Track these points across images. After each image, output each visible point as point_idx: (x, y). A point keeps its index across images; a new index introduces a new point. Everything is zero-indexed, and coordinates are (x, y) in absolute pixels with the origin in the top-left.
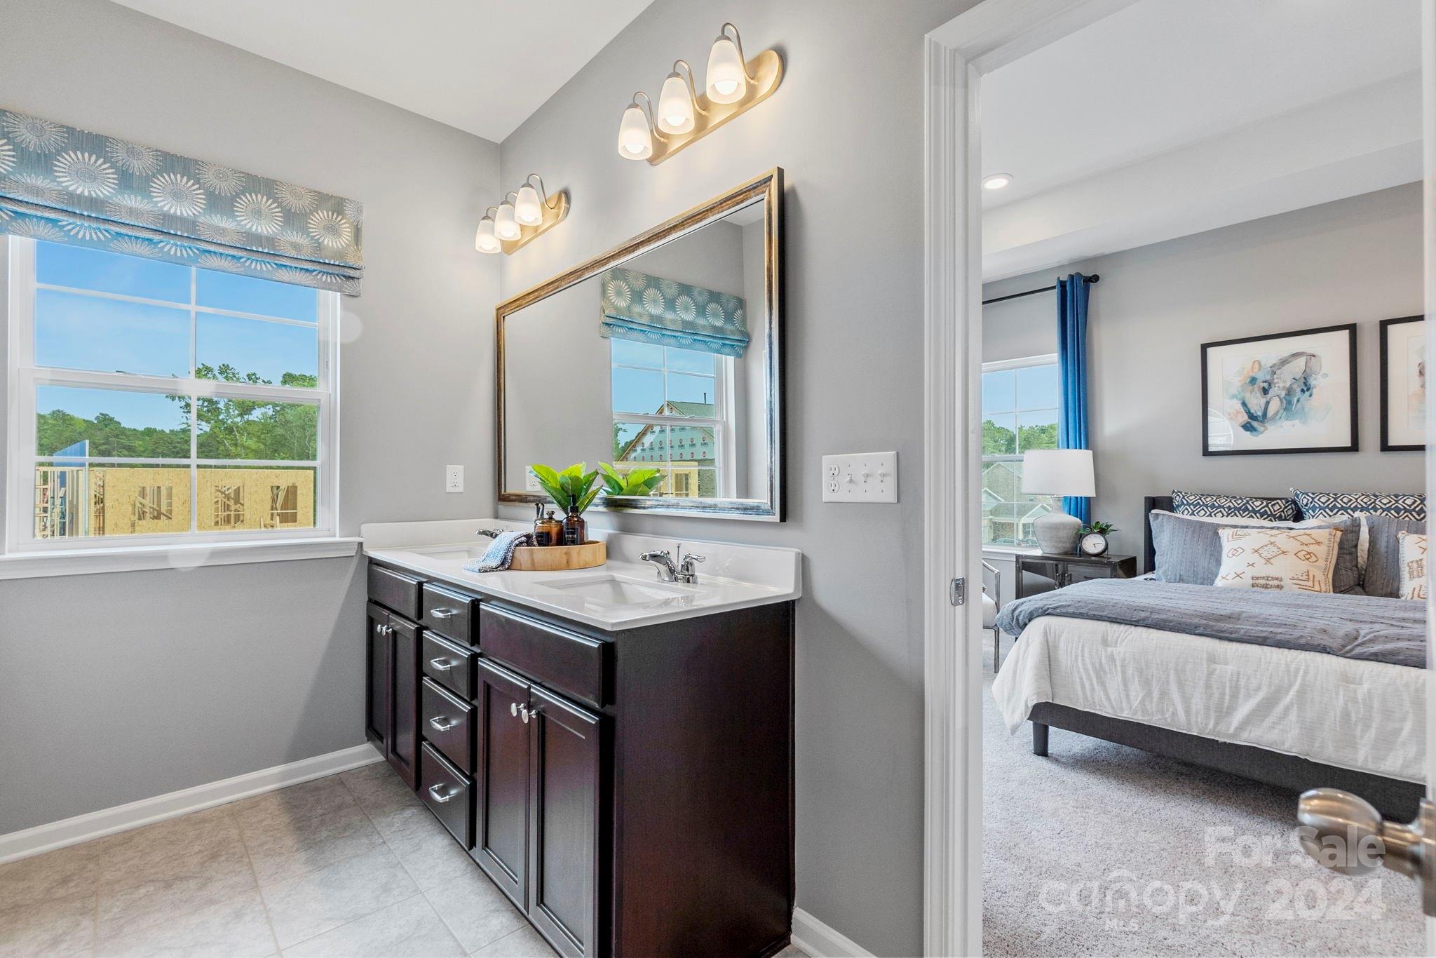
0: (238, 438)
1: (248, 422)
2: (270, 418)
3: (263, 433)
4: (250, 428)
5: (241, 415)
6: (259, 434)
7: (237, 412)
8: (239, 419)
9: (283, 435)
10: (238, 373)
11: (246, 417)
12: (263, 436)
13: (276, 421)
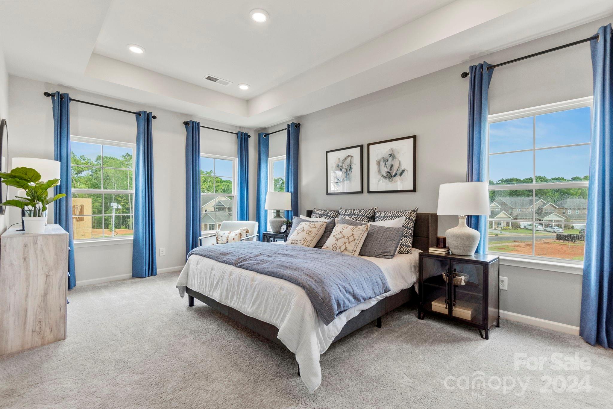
0: (75, 184)
1: (80, 177)
2: (90, 175)
3: (87, 182)
4: (81, 180)
5: (77, 174)
6: (85, 182)
7: (75, 172)
8: (76, 176)
9: (96, 183)
10: (76, 156)
11: (79, 175)
12: (87, 183)
13: (93, 177)
